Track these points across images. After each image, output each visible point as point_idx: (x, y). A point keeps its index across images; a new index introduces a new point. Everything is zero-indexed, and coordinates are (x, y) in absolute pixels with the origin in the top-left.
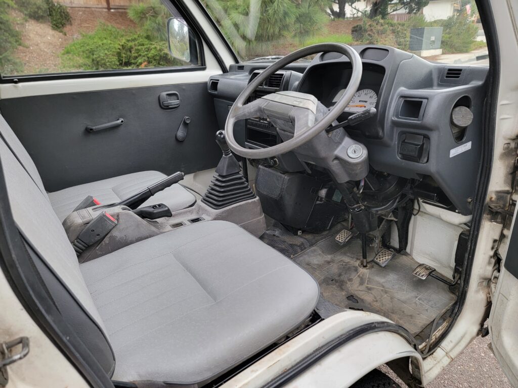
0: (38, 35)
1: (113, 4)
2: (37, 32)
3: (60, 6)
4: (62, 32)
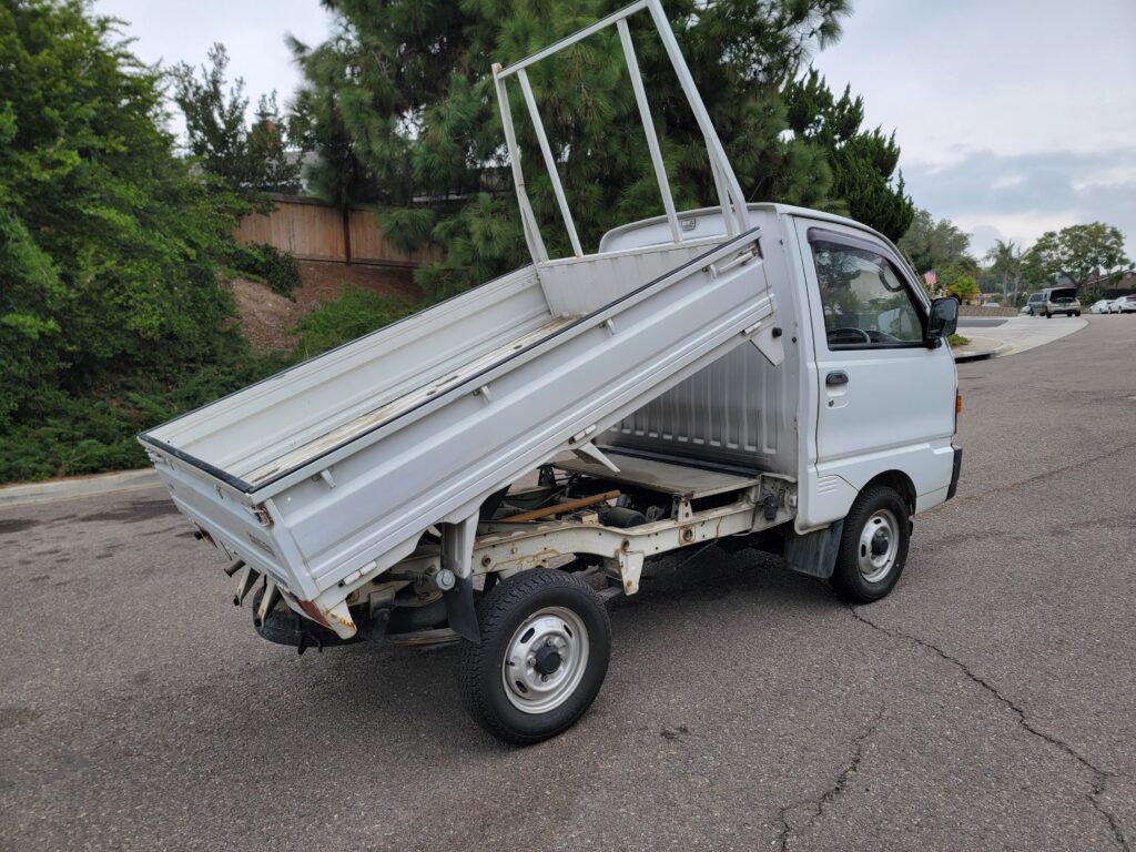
0: (253, 299)
2: (250, 295)
3: (289, 259)
4: (289, 296)
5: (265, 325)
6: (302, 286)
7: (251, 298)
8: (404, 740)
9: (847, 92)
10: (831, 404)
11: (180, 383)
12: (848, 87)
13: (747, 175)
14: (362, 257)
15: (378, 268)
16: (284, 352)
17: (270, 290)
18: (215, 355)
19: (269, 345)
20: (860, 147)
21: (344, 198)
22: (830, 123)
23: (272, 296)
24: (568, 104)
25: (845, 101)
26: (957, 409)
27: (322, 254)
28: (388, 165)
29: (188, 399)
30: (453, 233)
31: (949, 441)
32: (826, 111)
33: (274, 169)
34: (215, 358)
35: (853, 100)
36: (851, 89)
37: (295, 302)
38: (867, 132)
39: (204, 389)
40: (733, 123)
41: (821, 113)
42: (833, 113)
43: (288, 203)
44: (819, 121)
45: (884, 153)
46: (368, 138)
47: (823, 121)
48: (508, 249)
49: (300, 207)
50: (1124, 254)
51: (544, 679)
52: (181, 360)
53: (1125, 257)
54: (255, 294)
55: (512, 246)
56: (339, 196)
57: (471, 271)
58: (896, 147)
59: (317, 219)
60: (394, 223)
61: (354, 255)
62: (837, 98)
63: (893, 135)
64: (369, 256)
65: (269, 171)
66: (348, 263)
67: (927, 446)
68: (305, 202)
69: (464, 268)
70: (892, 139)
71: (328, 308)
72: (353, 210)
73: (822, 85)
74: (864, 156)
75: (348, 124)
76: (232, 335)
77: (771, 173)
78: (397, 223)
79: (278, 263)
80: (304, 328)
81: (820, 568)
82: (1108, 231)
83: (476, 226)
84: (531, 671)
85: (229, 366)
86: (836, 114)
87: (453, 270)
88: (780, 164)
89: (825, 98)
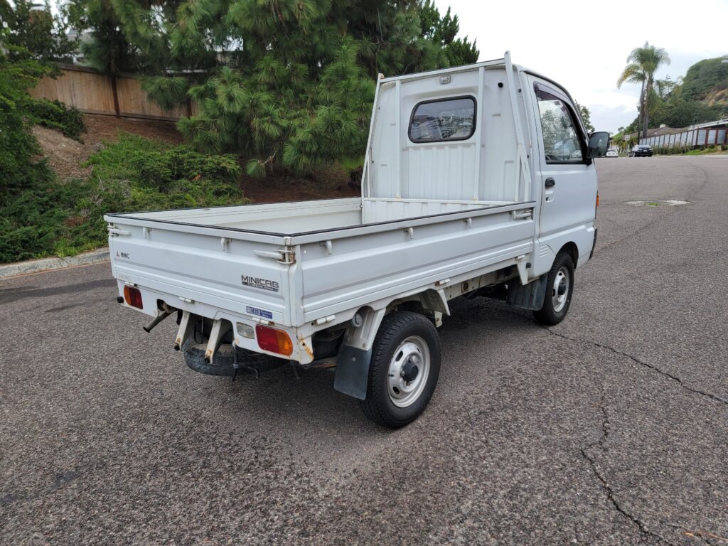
0: (49, 141)
1: (123, 111)
2: (47, 138)
3: (75, 112)
4: (78, 140)
5: (63, 160)
6: (86, 133)
7: (48, 140)
8: (311, 434)
9: (449, 12)
10: (547, 199)
11: (8, 203)
12: (449, 9)
13: (399, 62)
14: (128, 112)
15: (140, 120)
16: (82, 181)
17: (62, 135)
18: (31, 182)
19: (69, 175)
20: (456, 49)
21: (113, 68)
22: (439, 32)
23: (65, 139)
24: (287, 6)
25: (447, 18)
26: (597, 205)
27: (97, 109)
28: (151, 44)
29: (14, 214)
30: (202, 96)
31: (592, 223)
32: (436, 24)
33: (58, 44)
34: (31, 184)
35: (452, 18)
36: (451, 10)
37: (83, 143)
38: (459, 40)
39: (26, 206)
40: (388, 27)
41: (433, 25)
42: (440, 26)
43: (69, 70)
44: (433, 30)
45: (470, 54)
46: (133, 22)
47: (434, 31)
48: (244, 108)
49: (78, 74)
50: (589, 123)
51: (408, 384)
52: (4, 185)
53: (590, 125)
54: (50, 137)
55: (247, 105)
56: (109, 66)
57: (218, 122)
58: (477, 50)
59: (92, 83)
60: (157, 87)
61: (122, 111)
62: (442, 16)
63: (475, 42)
64: (134, 111)
65: (54, 46)
66: (118, 116)
67: (583, 227)
68: (81, 70)
69: (212, 120)
70: (474, 44)
71: (110, 149)
72: (119, 77)
73: (433, 6)
74: (459, 55)
75: (118, 11)
76: (41, 166)
77: (414, 62)
78: (160, 87)
79: (67, 115)
80: (94, 163)
81: (534, 303)
82: (581, 109)
83: (221, 91)
84: (401, 379)
85: (42, 190)
86: (443, 26)
87: (204, 122)
88: (418, 56)
89: (435, 15)
